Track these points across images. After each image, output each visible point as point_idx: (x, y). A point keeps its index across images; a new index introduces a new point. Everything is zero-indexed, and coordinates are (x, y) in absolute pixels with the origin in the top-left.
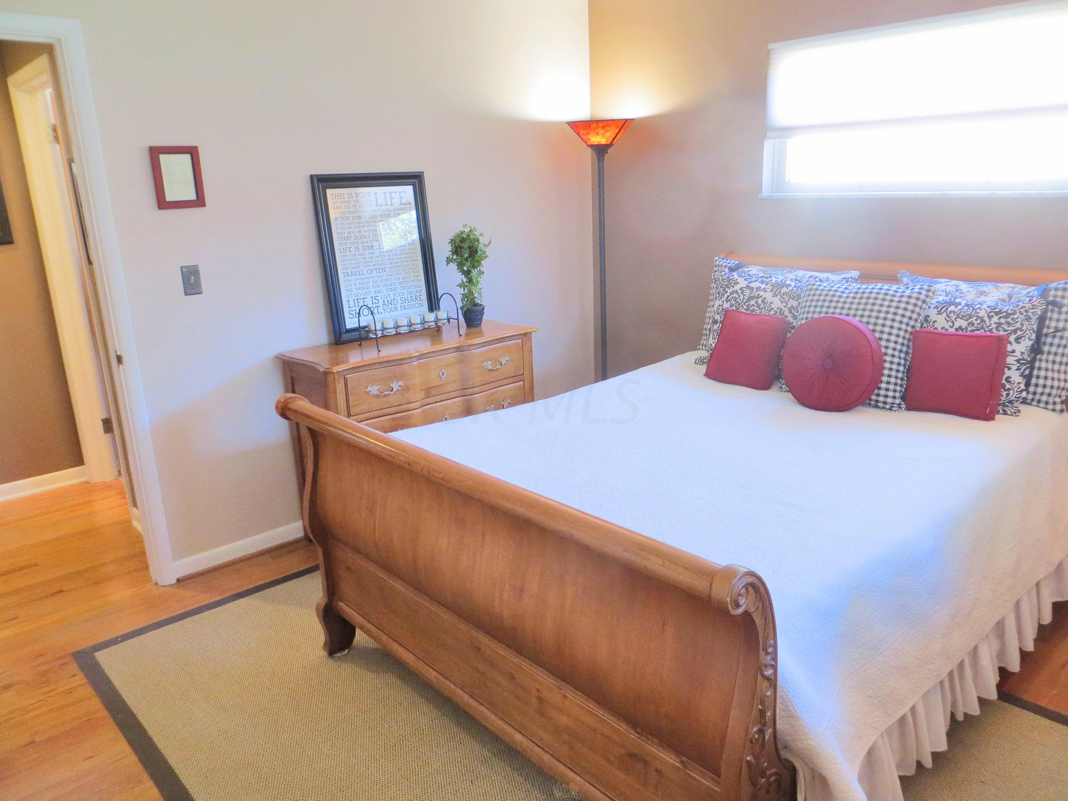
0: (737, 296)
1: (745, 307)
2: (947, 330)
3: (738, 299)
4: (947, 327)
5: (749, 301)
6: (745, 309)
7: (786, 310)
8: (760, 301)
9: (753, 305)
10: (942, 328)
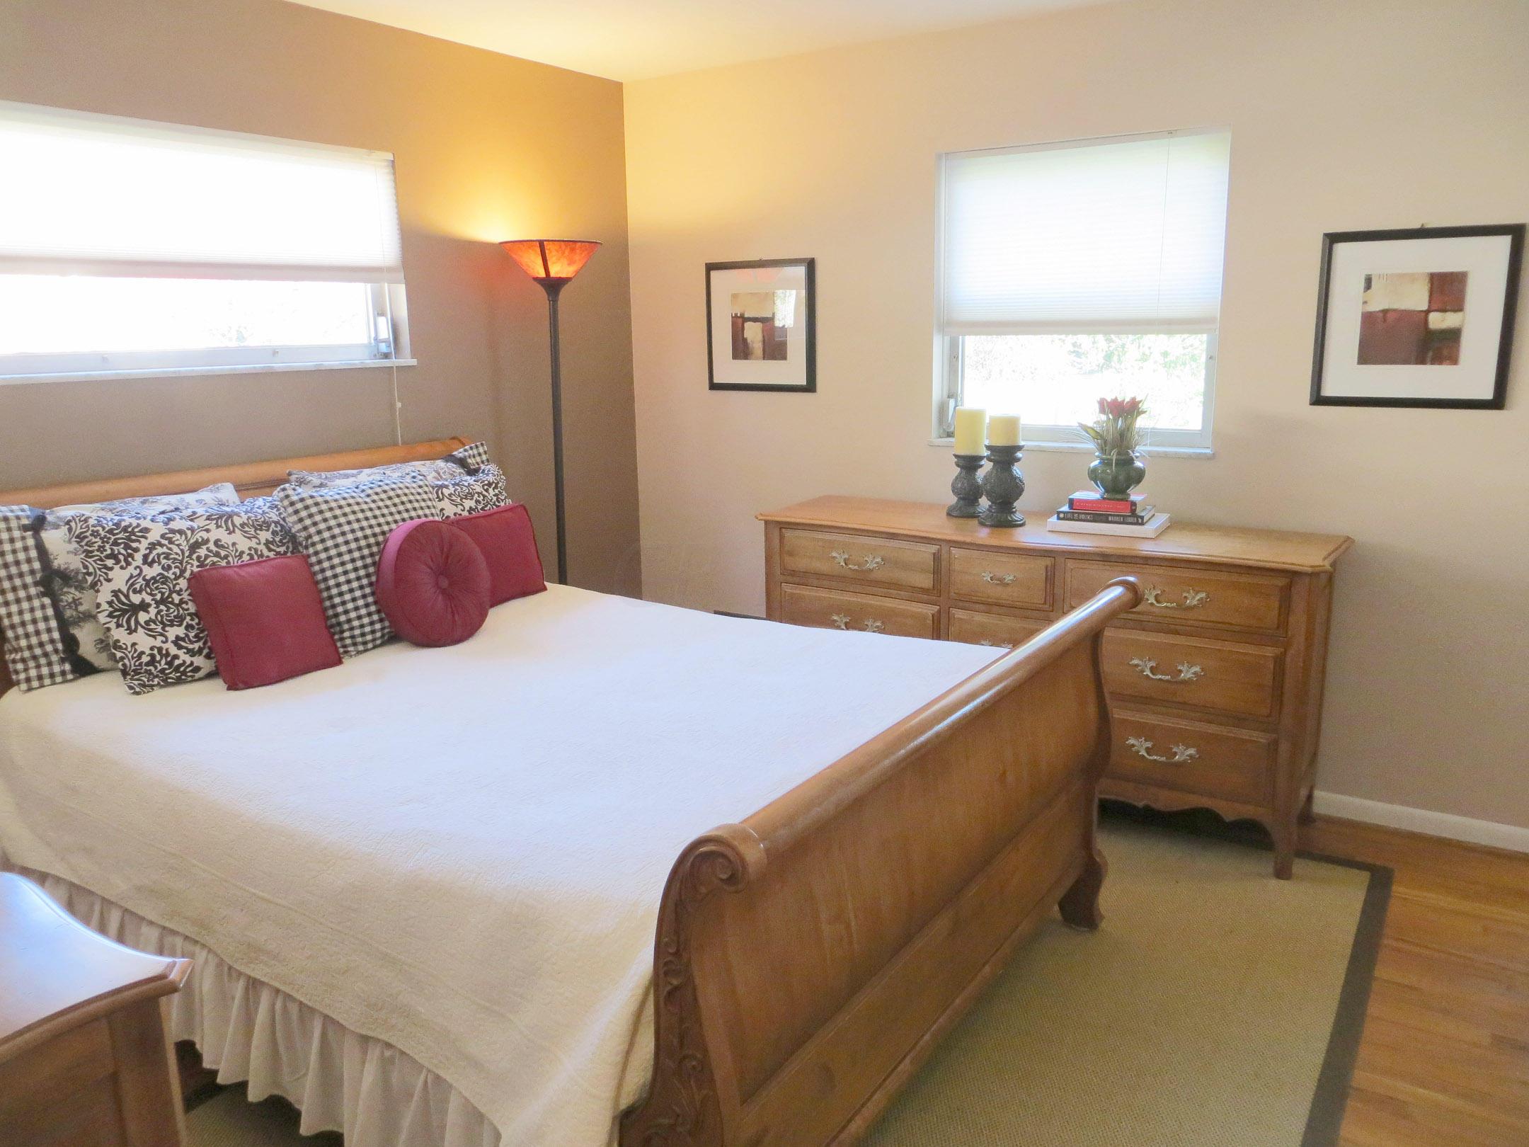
0: (165, 550)
1: (196, 563)
2: (460, 515)
3: (171, 554)
4: (460, 512)
5: (195, 552)
6: (198, 566)
7: (262, 547)
8: (211, 546)
9: (207, 557)
10: (455, 514)
